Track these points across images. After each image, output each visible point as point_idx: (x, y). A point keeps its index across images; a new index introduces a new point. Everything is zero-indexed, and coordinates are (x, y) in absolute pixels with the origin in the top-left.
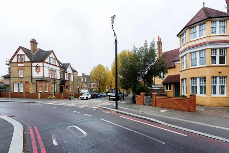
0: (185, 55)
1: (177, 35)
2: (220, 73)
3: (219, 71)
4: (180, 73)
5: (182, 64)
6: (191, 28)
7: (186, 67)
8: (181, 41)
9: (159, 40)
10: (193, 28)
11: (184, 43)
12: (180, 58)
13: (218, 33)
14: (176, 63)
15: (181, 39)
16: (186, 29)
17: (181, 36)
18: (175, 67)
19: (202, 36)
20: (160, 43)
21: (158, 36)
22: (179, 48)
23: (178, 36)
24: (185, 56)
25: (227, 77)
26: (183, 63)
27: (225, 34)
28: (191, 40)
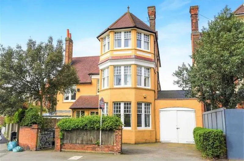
0: (108, 68)
1: (97, 36)
2: (145, 98)
3: (144, 95)
4: (98, 94)
5: (102, 80)
6: (116, 33)
7: (108, 86)
8: (102, 47)
9: (68, 36)
10: (118, 33)
11: (107, 50)
12: (100, 71)
13: (142, 48)
14: (93, 77)
15: (102, 43)
16: (110, 32)
17: (102, 38)
18: (91, 83)
19: (128, 46)
20: (70, 41)
21: (68, 30)
22: (100, 55)
23: (99, 38)
24: (106, 69)
25: (151, 103)
26: (104, 79)
27: (149, 51)
28: (115, 49)
